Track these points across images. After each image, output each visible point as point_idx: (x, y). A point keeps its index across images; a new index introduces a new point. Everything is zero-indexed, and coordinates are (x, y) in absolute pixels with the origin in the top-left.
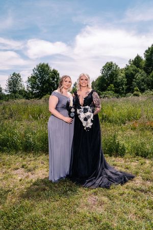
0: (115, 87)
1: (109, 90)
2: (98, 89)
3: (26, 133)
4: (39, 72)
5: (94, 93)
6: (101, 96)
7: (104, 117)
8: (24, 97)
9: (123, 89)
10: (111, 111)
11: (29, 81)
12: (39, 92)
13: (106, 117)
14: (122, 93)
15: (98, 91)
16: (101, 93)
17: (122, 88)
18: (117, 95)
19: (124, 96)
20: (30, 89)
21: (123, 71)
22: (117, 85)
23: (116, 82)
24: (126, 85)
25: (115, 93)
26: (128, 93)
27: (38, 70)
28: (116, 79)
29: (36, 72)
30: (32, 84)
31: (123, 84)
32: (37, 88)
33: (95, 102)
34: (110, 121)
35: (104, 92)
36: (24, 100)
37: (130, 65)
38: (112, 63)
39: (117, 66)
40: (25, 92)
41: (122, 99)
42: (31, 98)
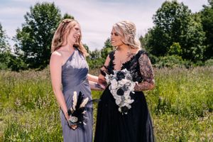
0: (183, 47)
1: (171, 54)
2: (151, 52)
3: (7, 134)
4: (37, 20)
5: (142, 56)
6: (156, 65)
7: (162, 103)
8: (9, 67)
9: (198, 51)
10: (176, 92)
11: (18, 37)
12: (39, 56)
13: (164, 104)
14: (198, 59)
15: (151, 55)
16: (157, 59)
17: (196, 49)
18: (187, 62)
19: (201, 65)
20: (21, 52)
21: (198, 18)
22: (187, 44)
23: (184, 38)
24: (205, 43)
25: (183, 58)
26: (209, 58)
27: (34, 15)
28: (185, 33)
29: (30, 19)
30: (23, 42)
31: (198, 42)
32: (34, 50)
33: (142, 73)
34: (173, 112)
35: (161, 58)
36: (8, 73)
37: (210, 6)
38: (175, 3)
39: (185, 8)
40: (12, 56)
41: (195, 70)
42: (23, 69)
